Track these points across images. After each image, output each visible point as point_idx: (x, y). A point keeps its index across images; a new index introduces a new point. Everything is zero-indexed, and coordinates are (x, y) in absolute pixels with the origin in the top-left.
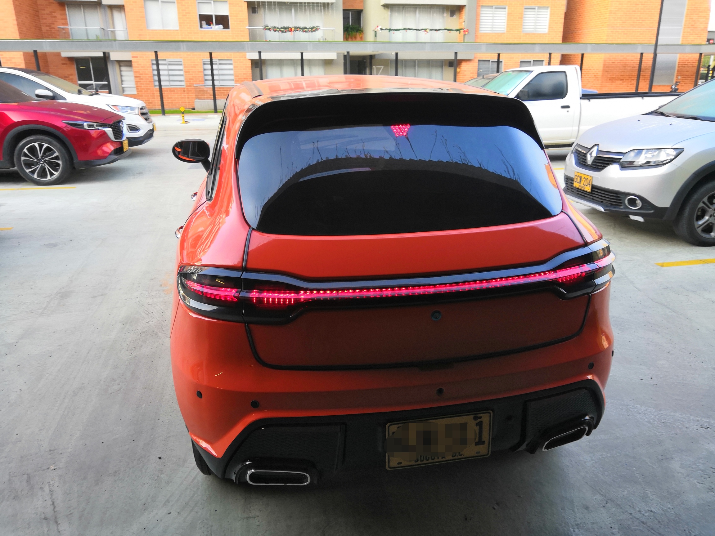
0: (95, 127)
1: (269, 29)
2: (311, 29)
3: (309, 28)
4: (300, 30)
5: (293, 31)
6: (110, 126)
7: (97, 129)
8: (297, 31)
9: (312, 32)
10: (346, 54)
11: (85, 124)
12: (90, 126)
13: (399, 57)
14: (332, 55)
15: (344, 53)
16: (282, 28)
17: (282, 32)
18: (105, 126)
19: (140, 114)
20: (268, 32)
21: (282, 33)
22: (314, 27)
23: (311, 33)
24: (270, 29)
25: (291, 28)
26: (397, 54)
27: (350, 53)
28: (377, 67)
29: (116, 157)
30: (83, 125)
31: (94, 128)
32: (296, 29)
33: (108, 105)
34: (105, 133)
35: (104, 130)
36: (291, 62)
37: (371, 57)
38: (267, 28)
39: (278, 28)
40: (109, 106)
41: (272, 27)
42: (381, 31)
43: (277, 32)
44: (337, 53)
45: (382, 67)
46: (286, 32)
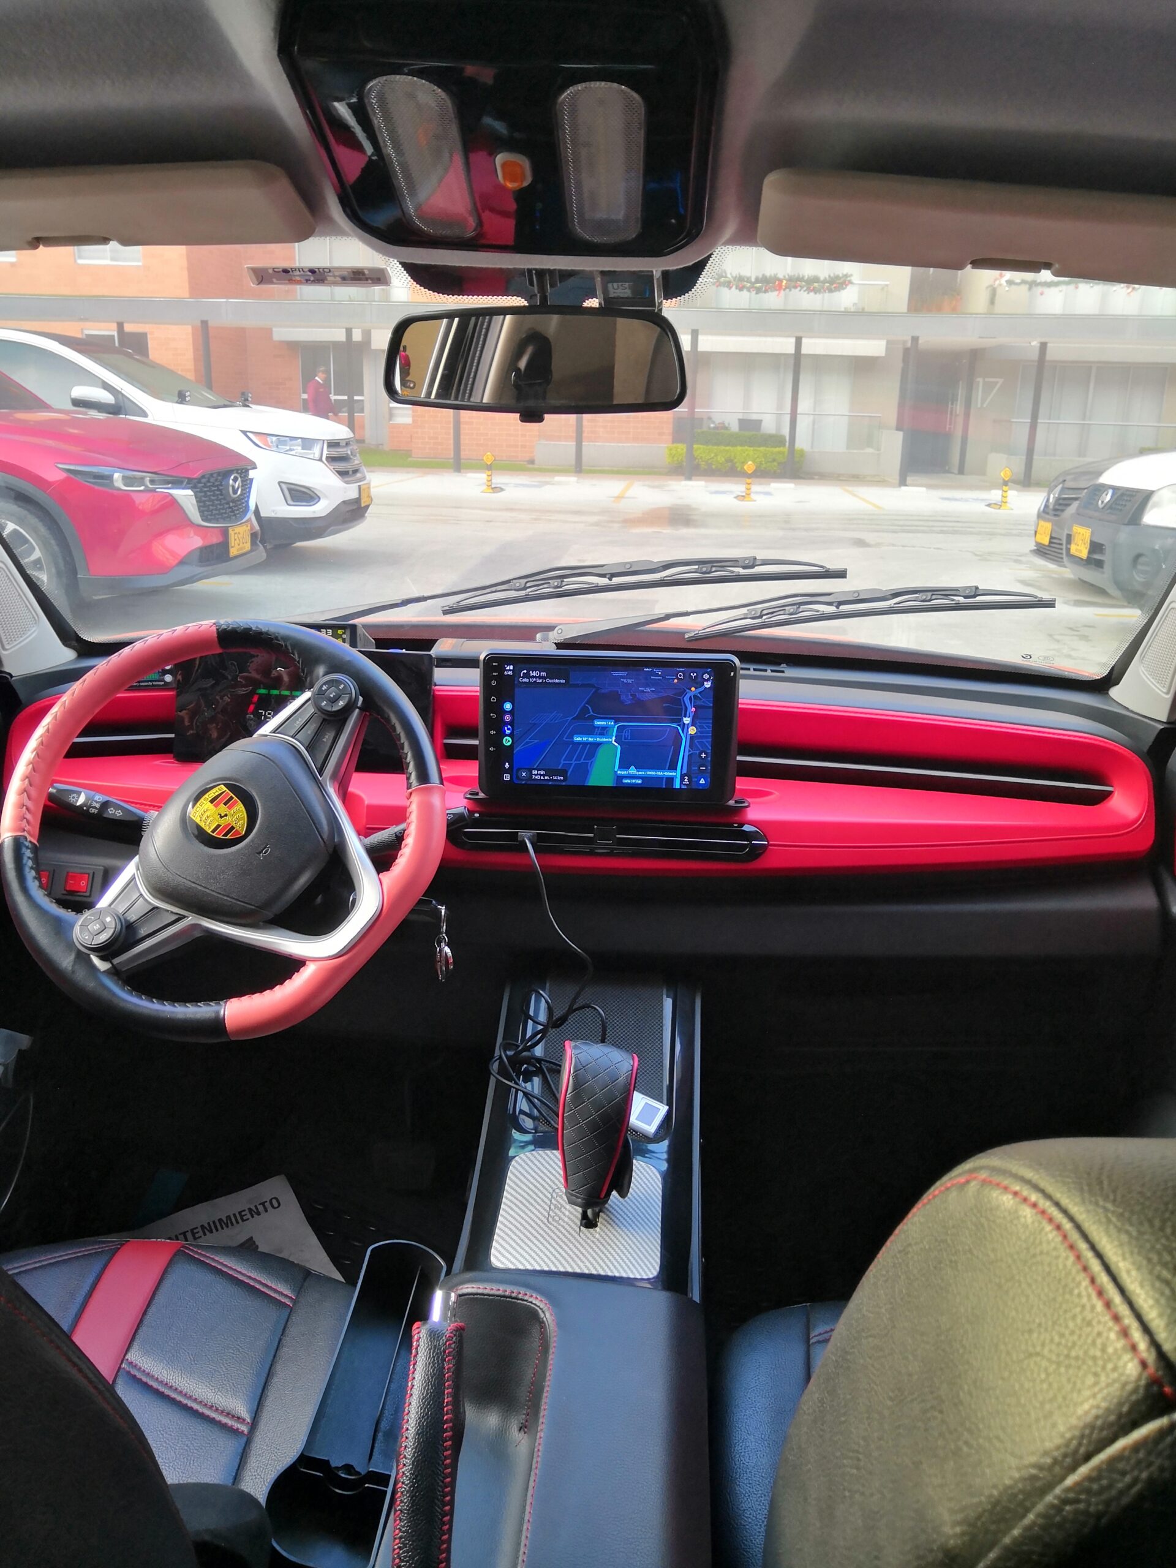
0: (148, 484)
1: (728, 285)
2: (827, 284)
3: (825, 281)
4: (802, 287)
5: (784, 290)
6: (191, 484)
7: (154, 491)
8: (793, 290)
9: (831, 291)
10: (909, 345)
11: (117, 476)
12: (127, 480)
13: (1049, 356)
14: (874, 347)
15: (905, 342)
16: (757, 280)
17: (758, 291)
18: (177, 483)
19: (324, 459)
20: (724, 291)
21: (757, 293)
22: (837, 277)
23: (827, 295)
24: (729, 282)
25: (781, 281)
26: (1043, 346)
27: (920, 341)
28: (987, 380)
29: (199, 570)
30: (110, 478)
31: (142, 488)
32: (793, 284)
33: (244, 432)
34: (173, 503)
35: (170, 494)
36: (773, 361)
37: (975, 356)
38: (722, 280)
39: (748, 280)
40: (248, 434)
41: (735, 278)
42: (1007, 289)
43: (745, 290)
44: (888, 343)
45: (1001, 381)
46: (766, 291)
